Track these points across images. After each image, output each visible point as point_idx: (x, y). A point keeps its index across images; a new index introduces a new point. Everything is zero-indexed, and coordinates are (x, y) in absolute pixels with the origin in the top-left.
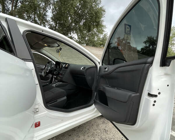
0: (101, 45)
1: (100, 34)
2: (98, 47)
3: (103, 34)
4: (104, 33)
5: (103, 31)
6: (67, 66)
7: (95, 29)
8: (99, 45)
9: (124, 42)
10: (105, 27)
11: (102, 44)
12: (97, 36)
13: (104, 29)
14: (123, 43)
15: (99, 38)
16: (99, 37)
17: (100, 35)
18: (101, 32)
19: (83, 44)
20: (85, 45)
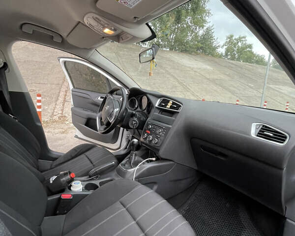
0: (198, 49)
1: (198, 28)
2: (193, 53)
3: (205, 28)
4: (207, 26)
5: (205, 21)
6: (171, 107)
7: (189, 17)
8: (195, 50)
9: (240, 44)
10: (209, 13)
11: (201, 48)
12: (192, 31)
13: (207, 18)
14: (239, 47)
15: (196, 36)
16: (197, 33)
17: (198, 30)
18: (200, 23)
19: (165, 47)
20: (168, 50)
